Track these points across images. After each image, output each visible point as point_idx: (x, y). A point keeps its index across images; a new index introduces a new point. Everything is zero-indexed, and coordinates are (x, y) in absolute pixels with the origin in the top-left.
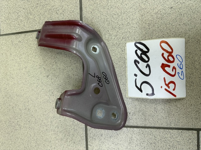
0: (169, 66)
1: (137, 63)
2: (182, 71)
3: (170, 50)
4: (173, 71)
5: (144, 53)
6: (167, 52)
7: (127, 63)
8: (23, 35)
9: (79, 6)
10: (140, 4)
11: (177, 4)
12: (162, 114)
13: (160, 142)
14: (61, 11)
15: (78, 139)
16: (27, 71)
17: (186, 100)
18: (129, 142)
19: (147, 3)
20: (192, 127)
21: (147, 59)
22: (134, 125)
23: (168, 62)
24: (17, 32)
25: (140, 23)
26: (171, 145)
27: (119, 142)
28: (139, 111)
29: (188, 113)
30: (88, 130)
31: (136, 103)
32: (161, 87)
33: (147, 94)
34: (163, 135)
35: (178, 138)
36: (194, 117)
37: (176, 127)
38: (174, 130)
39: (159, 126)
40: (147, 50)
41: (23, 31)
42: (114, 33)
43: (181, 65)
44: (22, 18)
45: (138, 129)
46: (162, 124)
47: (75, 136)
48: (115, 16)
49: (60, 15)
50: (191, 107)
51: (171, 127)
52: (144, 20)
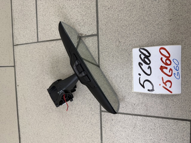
0: (166, 68)
1: (141, 65)
2: (178, 72)
3: (167, 55)
4: (170, 72)
5: (147, 57)
6: (165, 56)
7: (133, 65)
8: (55, 42)
9: (96, 19)
10: (145, 17)
11: (175, 16)
12: (160, 106)
13: (158, 128)
14: (82, 24)
15: (95, 122)
16: (58, 69)
17: (181, 96)
18: (134, 126)
19: (150, 16)
20: (185, 119)
21: (148, 62)
22: (138, 114)
23: (166, 65)
24: (50, 39)
25: (144, 33)
26: (168, 131)
27: (126, 126)
28: (142, 103)
29: (183, 106)
30: (102, 115)
31: (140, 96)
32: (160, 85)
33: (149, 90)
34: (162, 123)
35: (174, 126)
36: (188, 110)
37: (173, 117)
38: (171, 120)
39: (158, 116)
40: (149, 55)
41: (54, 39)
42: (123, 41)
43: (177, 67)
44: (53, 29)
45: (141, 117)
46: (161, 114)
47: (93, 119)
48: (124, 27)
49: (82, 27)
50: (185, 102)
51: (168, 117)
52: (147, 30)
